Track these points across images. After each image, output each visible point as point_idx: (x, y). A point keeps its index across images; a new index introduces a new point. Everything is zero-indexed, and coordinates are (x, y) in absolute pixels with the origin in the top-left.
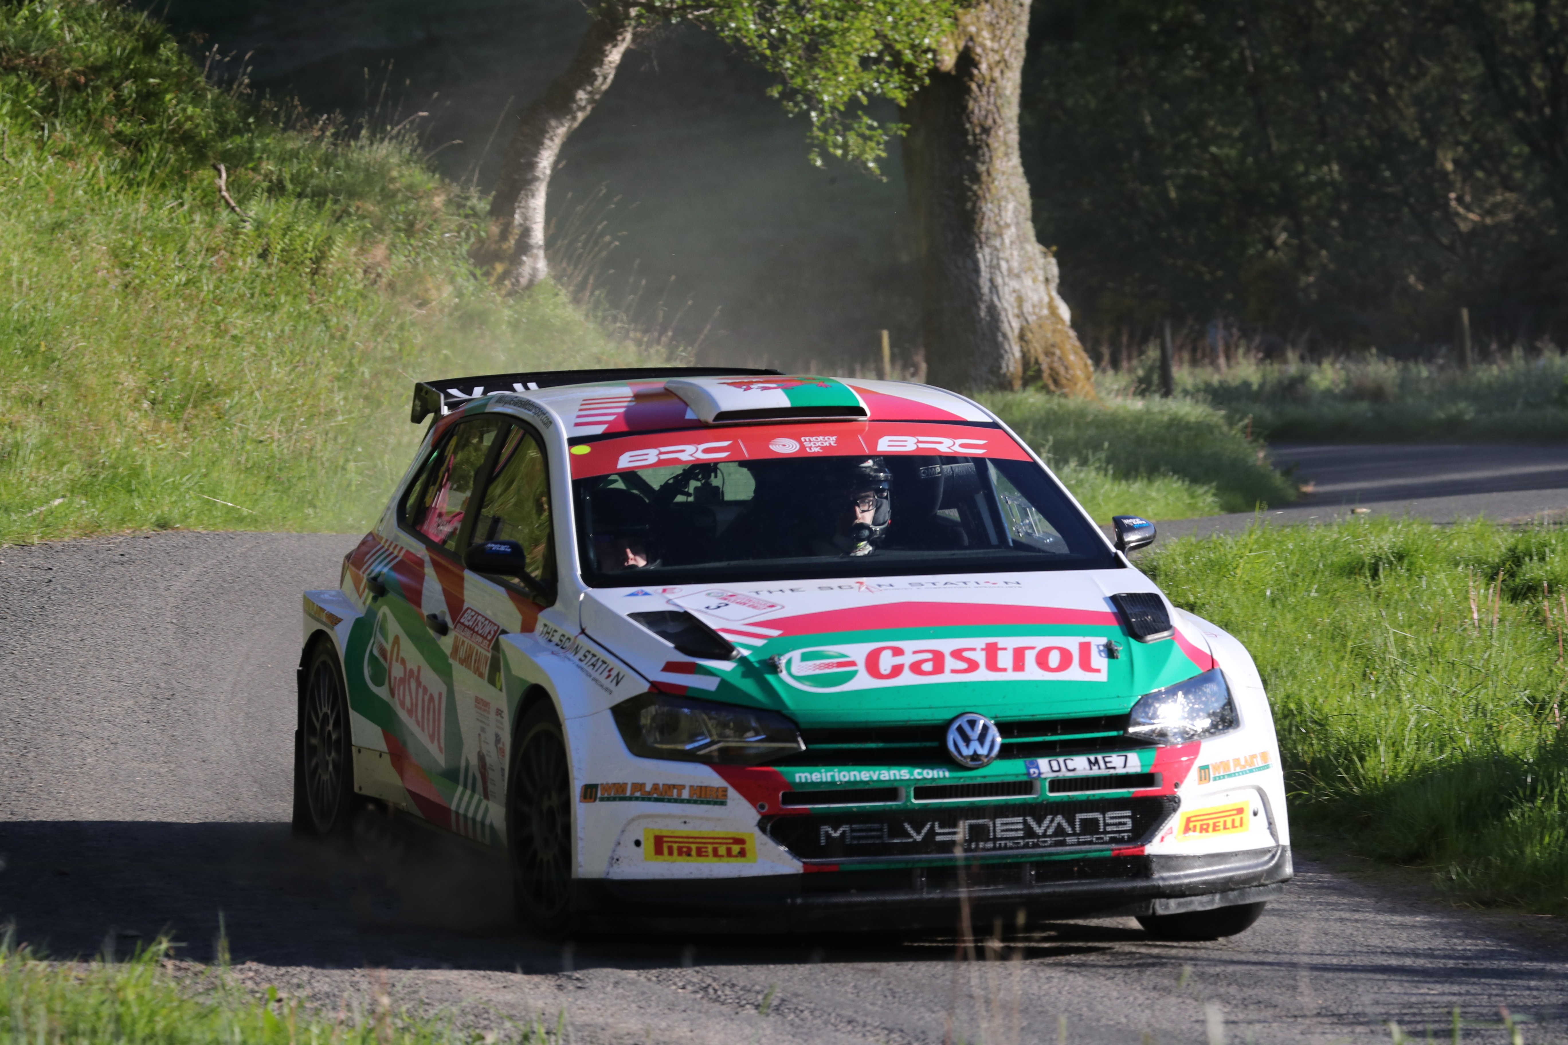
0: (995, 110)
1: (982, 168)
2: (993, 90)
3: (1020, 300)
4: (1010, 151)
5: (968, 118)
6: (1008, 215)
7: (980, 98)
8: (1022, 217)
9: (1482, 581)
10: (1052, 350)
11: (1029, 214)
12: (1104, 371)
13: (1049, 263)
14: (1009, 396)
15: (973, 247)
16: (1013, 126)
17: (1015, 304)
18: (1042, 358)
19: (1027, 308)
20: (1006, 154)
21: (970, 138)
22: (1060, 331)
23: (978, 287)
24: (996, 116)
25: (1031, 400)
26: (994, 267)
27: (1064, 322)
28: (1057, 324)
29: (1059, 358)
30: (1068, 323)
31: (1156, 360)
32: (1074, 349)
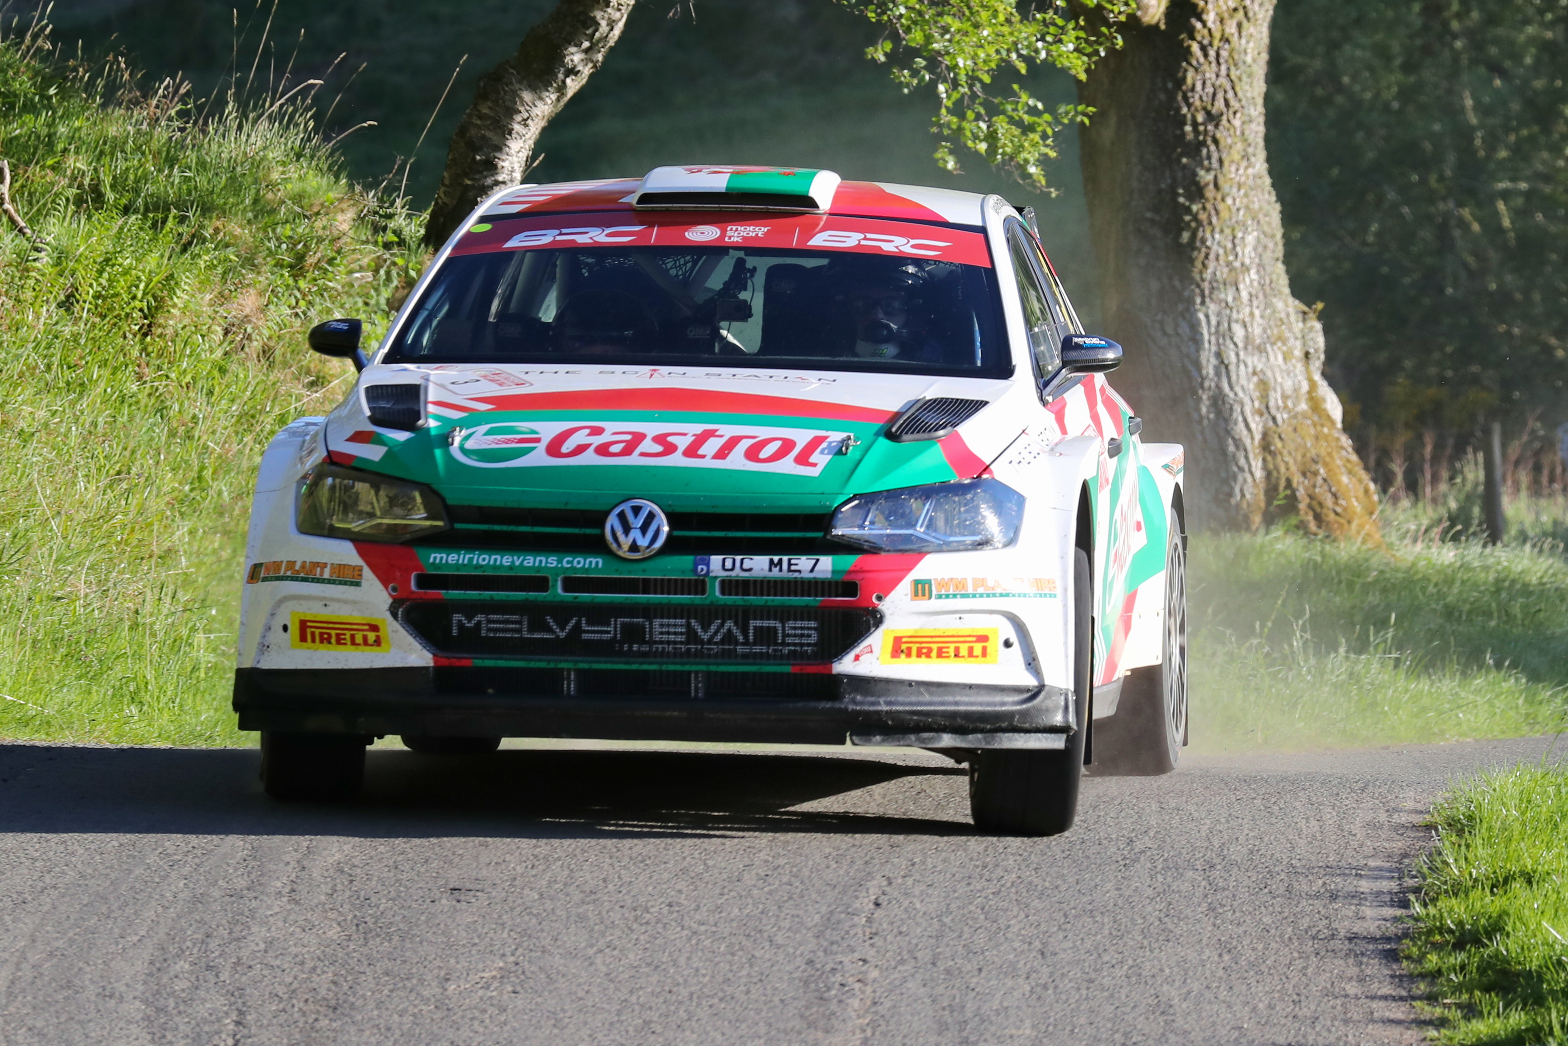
0: (1228, 87)
1: (1205, 177)
2: (1224, 54)
3: (1264, 387)
4: (1250, 150)
5: (1186, 99)
6: (1247, 252)
7: (1206, 67)
8: (1268, 256)
10: (1314, 467)
11: (1280, 251)
12: (1395, 500)
13: (1311, 329)
14: (1246, 538)
15: (1191, 301)
16: (1257, 111)
17: (1256, 394)
18: (1297, 479)
19: (1275, 399)
20: (1246, 157)
21: (1188, 128)
22: (1326, 438)
23: (1198, 366)
24: (1230, 95)
25: (1279, 546)
26: (1224, 334)
27: (1333, 422)
28: (1322, 425)
29: (1325, 480)
30: (1339, 425)
31: (1477, 485)
32: (1349, 465)
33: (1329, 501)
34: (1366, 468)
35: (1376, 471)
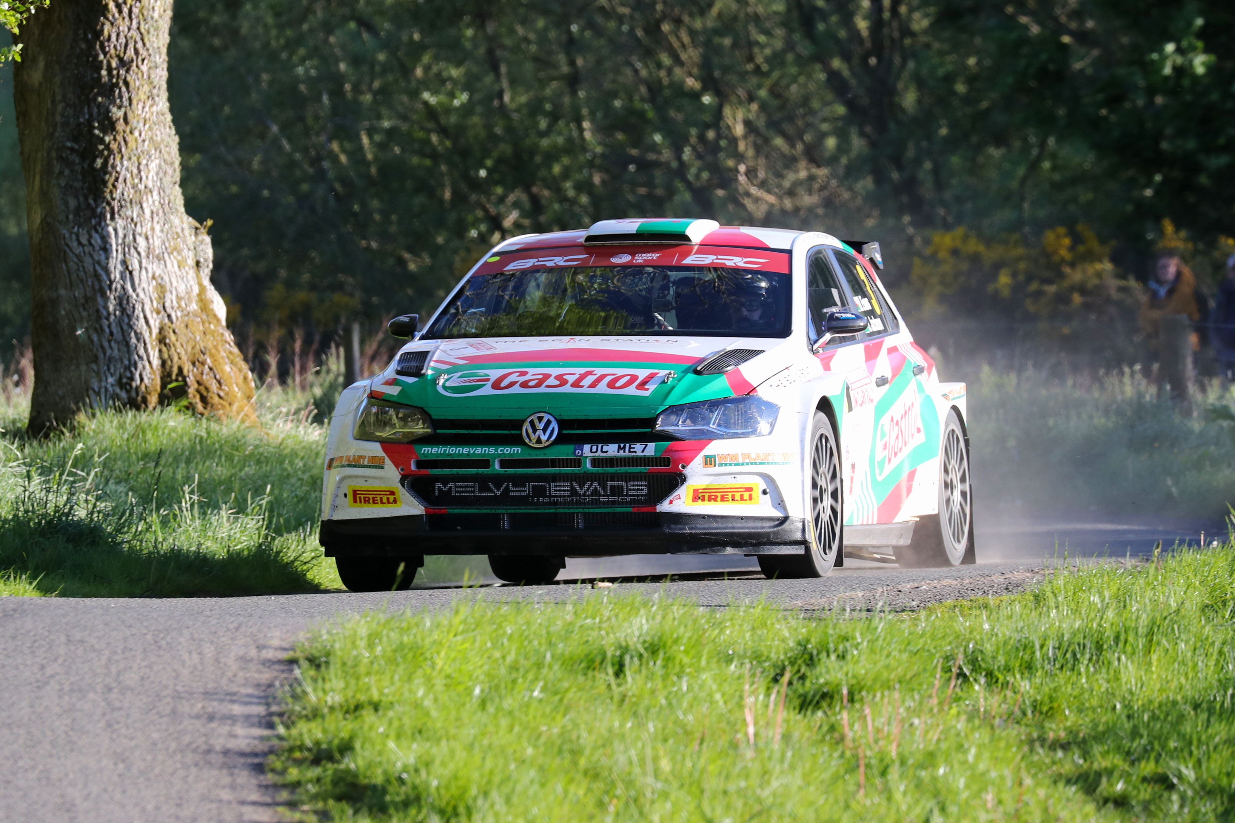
0: (138, 39)
1: (117, 113)
2: (135, 10)
3: (162, 289)
4: (155, 91)
5: (103, 48)
6: (150, 178)
7: (120, 21)
8: (167, 180)
9: (761, 684)
10: (201, 358)
11: (177, 177)
12: (270, 387)
13: (202, 242)
14: (143, 417)
15: (102, 216)
16: (161, 59)
17: (155, 296)
18: (187, 368)
19: (170, 300)
20: (151, 97)
21: (104, 72)
22: (213, 333)
23: (107, 271)
24: (140, 45)
25: (172, 423)
26: (130, 245)
27: (218, 320)
28: (210, 323)
29: (211, 369)
30: (224, 323)
31: (338, 375)
32: (231, 357)
33: (214, 386)
34: (246, 360)
35: (253, 362)
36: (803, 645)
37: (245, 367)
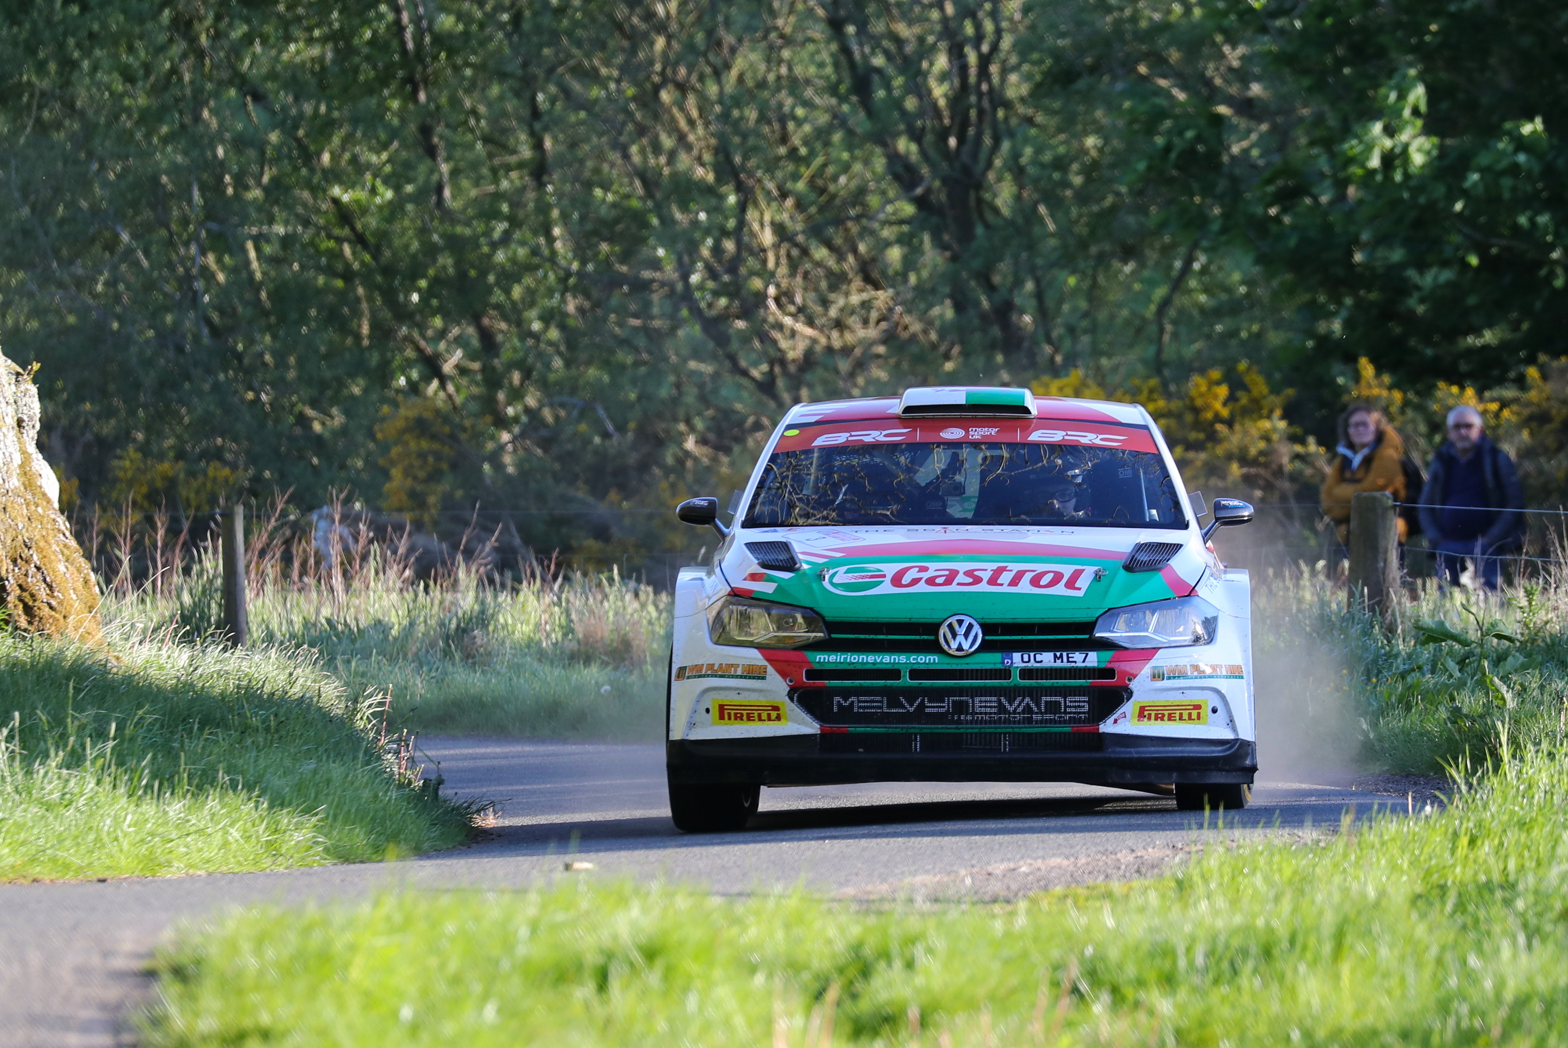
13: (25, 393)
22: (41, 518)
27: (49, 501)
28: (37, 506)
29: (38, 568)
30: (56, 505)
31: (215, 577)
32: (66, 551)
33: (42, 593)
34: (88, 556)
35: (98, 559)
36: (857, 949)
37: (85, 565)
